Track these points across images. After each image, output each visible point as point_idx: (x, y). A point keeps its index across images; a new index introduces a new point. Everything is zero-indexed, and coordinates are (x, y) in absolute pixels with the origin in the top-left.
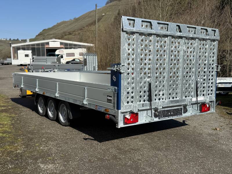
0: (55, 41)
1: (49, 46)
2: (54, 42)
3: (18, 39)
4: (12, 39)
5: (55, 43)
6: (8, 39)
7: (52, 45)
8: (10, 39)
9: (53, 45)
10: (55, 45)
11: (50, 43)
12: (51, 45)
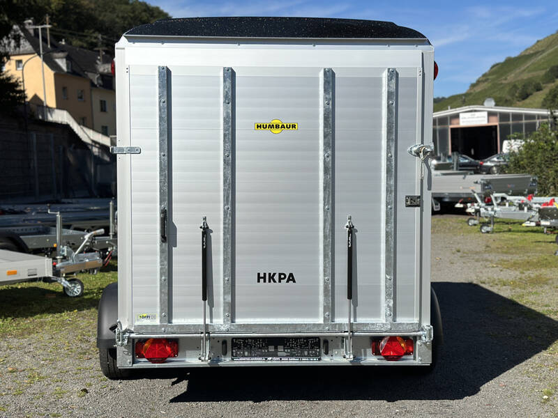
0: (475, 111)
1: (458, 124)
2: (473, 113)
5: (476, 116)
7: (465, 120)
9: (468, 120)
10: (473, 119)
11: (461, 115)
12: (463, 122)
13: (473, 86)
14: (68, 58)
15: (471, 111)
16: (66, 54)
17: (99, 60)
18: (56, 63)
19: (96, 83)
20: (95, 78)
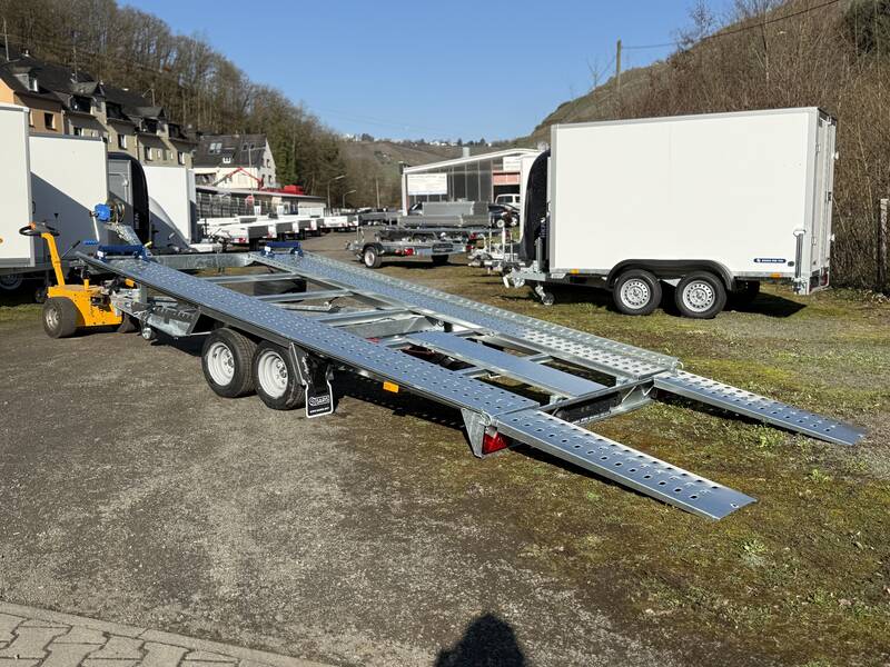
1: (502, 168)
3: (483, 141)
4: (464, 142)
6: (453, 143)
7: (510, 165)
8: (459, 143)
9: (513, 165)
10: (518, 164)
11: (505, 159)
12: (508, 167)
13: (538, 128)
14: (32, 75)
15: (516, 155)
16: (29, 68)
17: (74, 78)
18: (16, 79)
19: (69, 105)
20: (68, 100)
